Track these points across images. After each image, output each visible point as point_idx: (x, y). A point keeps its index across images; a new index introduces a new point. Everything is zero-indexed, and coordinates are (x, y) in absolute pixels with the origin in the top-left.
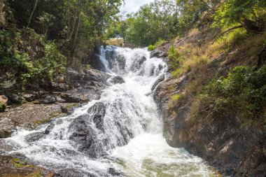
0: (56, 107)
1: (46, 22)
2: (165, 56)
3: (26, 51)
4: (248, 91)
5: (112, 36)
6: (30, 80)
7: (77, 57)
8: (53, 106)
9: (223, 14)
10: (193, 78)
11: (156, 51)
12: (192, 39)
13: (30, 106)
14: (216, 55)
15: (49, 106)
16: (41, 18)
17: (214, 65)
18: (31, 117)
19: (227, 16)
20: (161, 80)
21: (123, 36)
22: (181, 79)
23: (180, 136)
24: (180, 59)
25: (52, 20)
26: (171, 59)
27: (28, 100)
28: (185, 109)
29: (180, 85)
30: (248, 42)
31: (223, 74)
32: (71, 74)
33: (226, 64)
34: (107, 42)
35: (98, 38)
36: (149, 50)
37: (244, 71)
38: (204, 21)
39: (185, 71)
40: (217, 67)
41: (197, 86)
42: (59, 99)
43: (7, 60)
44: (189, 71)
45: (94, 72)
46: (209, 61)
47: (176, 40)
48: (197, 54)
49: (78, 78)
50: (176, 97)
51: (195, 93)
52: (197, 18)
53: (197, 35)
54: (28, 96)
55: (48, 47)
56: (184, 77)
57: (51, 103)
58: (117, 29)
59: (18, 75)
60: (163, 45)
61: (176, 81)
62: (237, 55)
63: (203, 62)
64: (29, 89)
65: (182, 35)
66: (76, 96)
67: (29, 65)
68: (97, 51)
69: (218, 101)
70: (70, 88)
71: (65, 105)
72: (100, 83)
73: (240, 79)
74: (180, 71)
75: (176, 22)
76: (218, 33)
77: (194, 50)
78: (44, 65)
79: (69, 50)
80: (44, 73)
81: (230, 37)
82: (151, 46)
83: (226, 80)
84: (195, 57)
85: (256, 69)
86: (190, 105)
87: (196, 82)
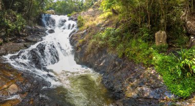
0: (22, 44)
1: (17, 6)
2: (76, 20)
3: (9, 19)
4: (112, 39)
5: (48, 9)
6: (11, 32)
7: (31, 20)
8: (20, 44)
9: (104, 5)
10: (90, 32)
11: (72, 17)
12: (90, 13)
13: (11, 43)
14: (100, 22)
15: (19, 44)
16: (15, 5)
17: (99, 26)
18: (12, 48)
19: (105, 6)
20: (74, 32)
21: (54, 9)
22: (84, 32)
23: (83, 59)
24: (84, 22)
25: (20, 4)
26: (79, 22)
27: (10, 41)
28: (85, 47)
29: (83, 35)
30: (113, 18)
31: (103, 31)
32: (28, 28)
33: (104, 26)
34: (46, 12)
35: (41, 10)
36: (68, 16)
37: (110, 30)
38: (95, 5)
39: (86, 28)
40: (100, 27)
41: (91, 36)
42: (23, 40)
43: (2, 24)
44: (88, 28)
45: (39, 27)
46: (97, 24)
47: (82, 13)
48: (92, 20)
49: (31, 30)
50: (81, 41)
51: (90, 39)
52: (92, 4)
53: (92, 12)
54: (11, 39)
55: (18, 16)
56: (85, 31)
57: (20, 42)
58: (51, 6)
59: (6, 30)
60: (75, 14)
61: (81, 32)
62: (108, 23)
63: (94, 24)
64: (10, 36)
65: (85, 10)
66: (31, 39)
67: (10, 25)
68: (41, 17)
69: (100, 42)
70: (28, 35)
71: (26, 43)
72: (43, 33)
73: (109, 33)
74: (83, 28)
75: (82, 4)
76: (101, 12)
77: (91, 18)
78: (16, 25)
79: (27, 17)
80: (17, 28)
81: (106, 15)
82: (69, 15)
83: (104, 33)
84: (91, 22)
85: (115, 30)
86: (88, 44)
87: (91, 33)
